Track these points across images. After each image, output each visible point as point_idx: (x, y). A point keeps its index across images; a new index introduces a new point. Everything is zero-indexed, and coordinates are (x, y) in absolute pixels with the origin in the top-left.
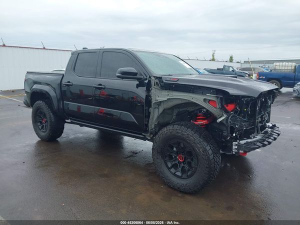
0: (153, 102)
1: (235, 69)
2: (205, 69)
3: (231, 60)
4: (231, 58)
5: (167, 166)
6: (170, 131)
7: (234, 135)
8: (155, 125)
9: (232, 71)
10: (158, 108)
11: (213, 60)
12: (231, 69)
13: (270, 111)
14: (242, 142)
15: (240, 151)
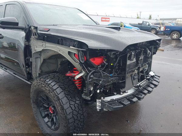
0: (33, 52)
1: (150, 24)
2: (130, 24)
3: (150, 18)
4: (150, 16)
5: (42, 115)
6: (38, 84)
7: (98, 91)
8: (39, 73)
9: (148, 25)
10: (40, 58)
11: (138, 18)
12: (148, 24)
13: (151, 62)
14: (108, 99)
15: (105, 110)
